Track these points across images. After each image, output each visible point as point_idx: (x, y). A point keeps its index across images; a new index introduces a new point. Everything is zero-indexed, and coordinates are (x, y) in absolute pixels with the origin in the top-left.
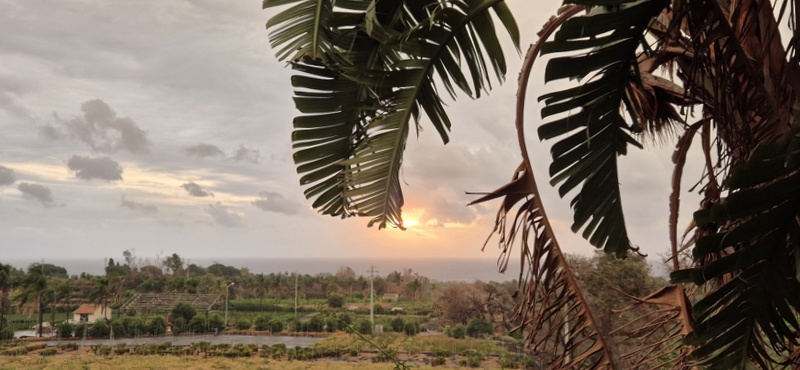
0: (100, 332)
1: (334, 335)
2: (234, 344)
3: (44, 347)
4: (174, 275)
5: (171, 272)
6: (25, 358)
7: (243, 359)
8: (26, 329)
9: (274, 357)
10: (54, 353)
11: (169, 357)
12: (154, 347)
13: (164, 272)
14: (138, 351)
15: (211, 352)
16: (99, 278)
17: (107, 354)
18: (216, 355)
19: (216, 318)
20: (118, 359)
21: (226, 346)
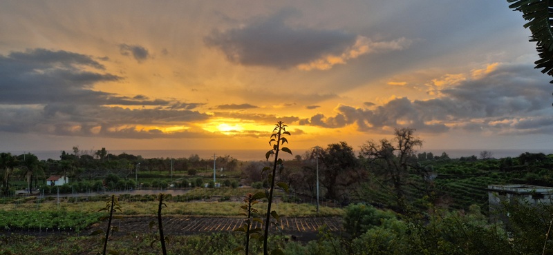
0: (65, 190)
1: (195, 189)
2: (143, 195)
4: (101, 160)
5: (99, 158)
7: (151, 202)
8: (21, 189)
9: (167, 201)
10: (42, 201)
12: (99, 197)
13: (95, 158)
14: (90, 200)
15: (132, 200)
16: (58, 161)
17: (73, 201)
18: (135, 201)
19: (131, 181)
20: (80, 204)
21: (139, 196)
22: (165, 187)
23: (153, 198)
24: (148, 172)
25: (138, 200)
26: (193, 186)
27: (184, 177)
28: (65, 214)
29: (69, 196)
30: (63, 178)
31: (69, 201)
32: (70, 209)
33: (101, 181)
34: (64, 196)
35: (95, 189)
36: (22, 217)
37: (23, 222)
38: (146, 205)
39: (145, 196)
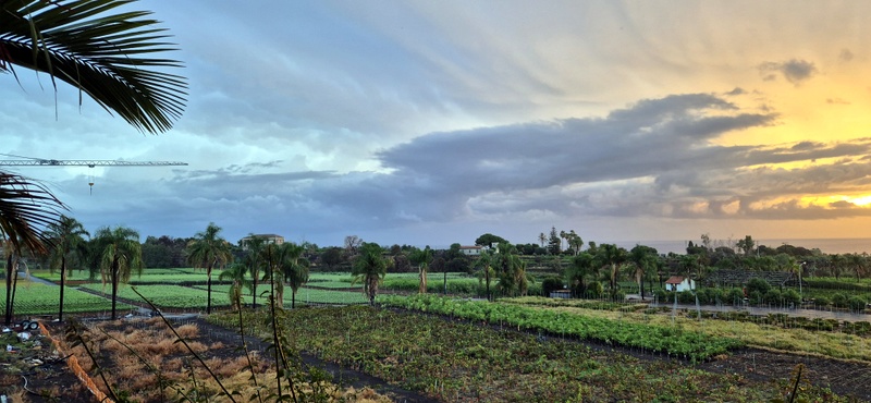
0: (686, 299)
2: (812, 318)
3: (646, 307)
4: (746, 255)
5: (743, 252)
6: (634, 314)
8: (632, 293)
10: (654, 312)
11: (750, 324)
12: (734, 314)
13: (736, 252)
14: (720, 317)
15: (790, 324)
16: (682, 256)
17: (695, 317)
18: (793, 326)
19: (790, 293)
20: (704, 322)
21: (804, 319)
22: (858, 308)
23: (831, 325)
25: (798, 326)
28: (680, 333)
29: (690, 308)
30: (686, 280)
31: (690, 316)
32: (687, 328)
33: (741, 290)
34: (684, 307)
35: (730, 301)
36: (626, 330)
37: (626, 337)
38: (814, 336)
39: (815, 321)
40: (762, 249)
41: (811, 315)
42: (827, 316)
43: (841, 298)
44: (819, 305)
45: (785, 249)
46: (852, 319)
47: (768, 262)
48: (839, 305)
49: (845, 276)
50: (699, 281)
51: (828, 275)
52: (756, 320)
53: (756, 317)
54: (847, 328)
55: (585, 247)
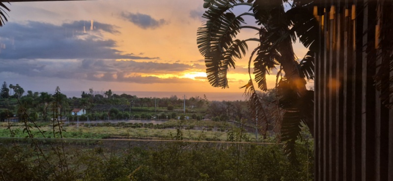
0: (82, 118)
1: (171, 120)
3: (64, 124)
4: (108, 98)
5: (107, 97)
7: (138, 128)
9: (149, 128)
10: (67, 125)
11: (111, 127)
12: (105, 124)
13: (104, 97)
14: (99, 125)
15: (126, 126)
16: (80, 99)
17: (87, 126)
18: (128, 127)
19: (126, 113)
20: (92, 128)
21: (131, 124)
22: (149, 118)
23: (140, 125)
24: (140, 108)
25: (130, 127)
26: (169, 118)
27: (165, 111)
28: (81, 134)
29: (85, 123)
30: (82, 110)
31: (85, 126)
32: (85, 131)
33: (107, 113)
34: (82, 122)
35: (102, 118)
38: (135, 130)
39: (135, 124)
40: (115, 95)
41: (133, 122)
42: (139, 122)
43: (143, 115)
44: (136, 118)
45: (124, 96)
46: (147, 122)
47: (118, 101)
48: (143, 118)
49: (145, 106)
50: (88, 110)
51: (139, 106)
52: (113, 125)
53: (113, 124)
54: (146, 126)
55: (25, 94)
